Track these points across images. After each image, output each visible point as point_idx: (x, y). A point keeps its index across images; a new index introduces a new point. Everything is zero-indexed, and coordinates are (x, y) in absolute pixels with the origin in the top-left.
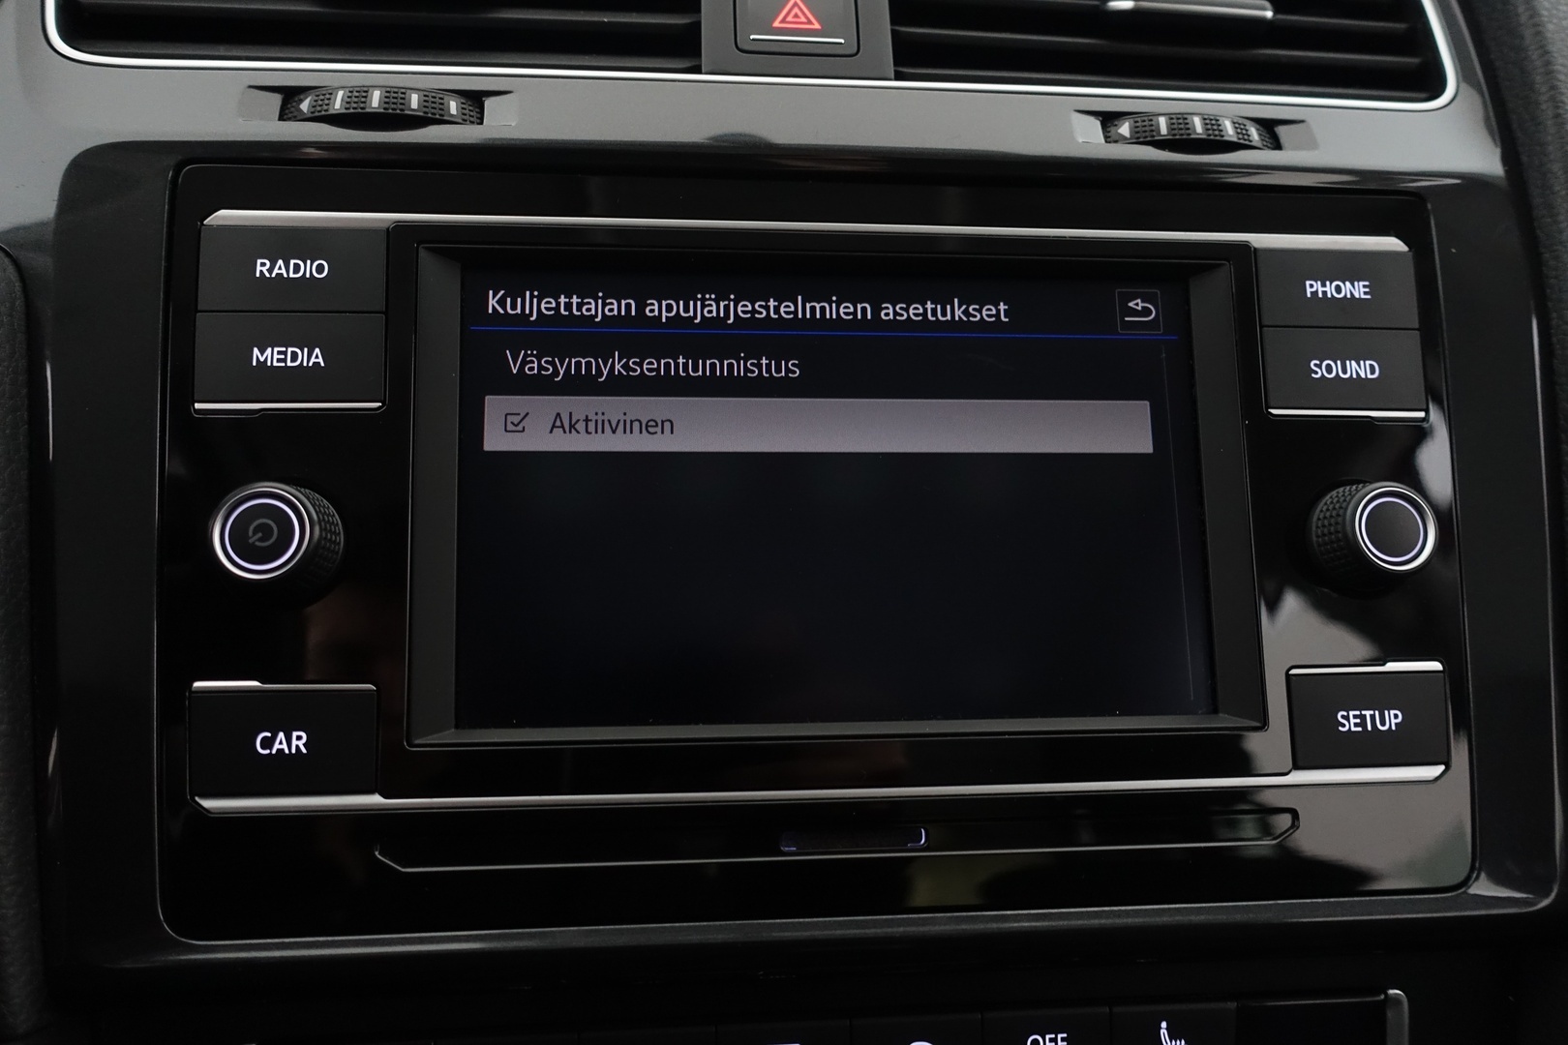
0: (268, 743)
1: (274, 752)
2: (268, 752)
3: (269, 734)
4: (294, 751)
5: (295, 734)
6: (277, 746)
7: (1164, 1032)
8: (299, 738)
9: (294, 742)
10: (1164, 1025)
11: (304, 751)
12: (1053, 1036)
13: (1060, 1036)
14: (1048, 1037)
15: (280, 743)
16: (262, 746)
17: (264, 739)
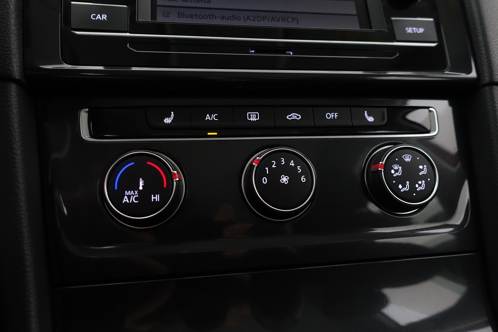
0: (94, 17)
1: (97, 19)
2: (95, 19)
3: (95, 15)
4: (103, 19)
5: (103, 15)
6: (97, 18)
7: (366, 114)
8: (104, 16)
9: (103, 17)
10: (366, 112)
11: (106, 19)
12: (334, 114)
13: (335, 114)
14: (332, 114)
15: (99, 17)
16: (93, 17)
17: (93, 16)
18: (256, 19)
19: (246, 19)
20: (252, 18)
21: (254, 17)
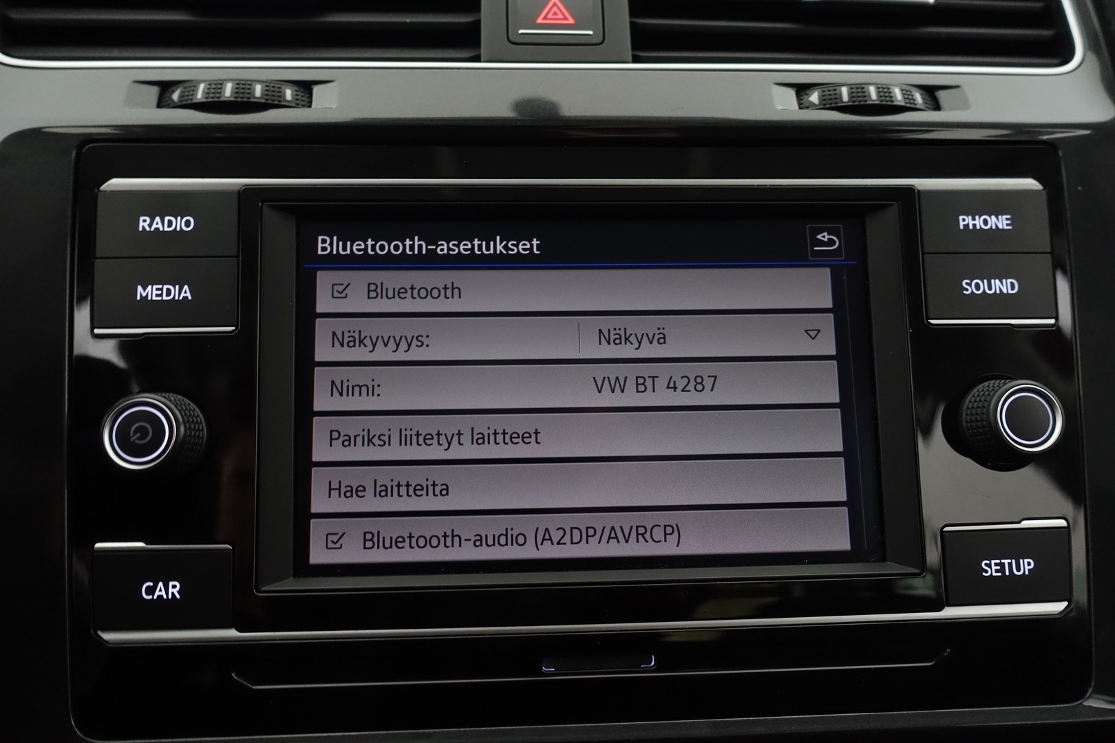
0: (151, 591)
1: (155, 597)
2: (150, 597)
3: (151, 584)
4: (170, 597)
5: (171, 584)
6: (157, 593)
8: (174, 587)
9: (171, 590)
11: (178, 596)
15: (160, 591)
16: (147, 594)
17: (148, 588)
18: (567, 539)
19: (539, 541)
20: (556, 536)
21: (561, 532)
